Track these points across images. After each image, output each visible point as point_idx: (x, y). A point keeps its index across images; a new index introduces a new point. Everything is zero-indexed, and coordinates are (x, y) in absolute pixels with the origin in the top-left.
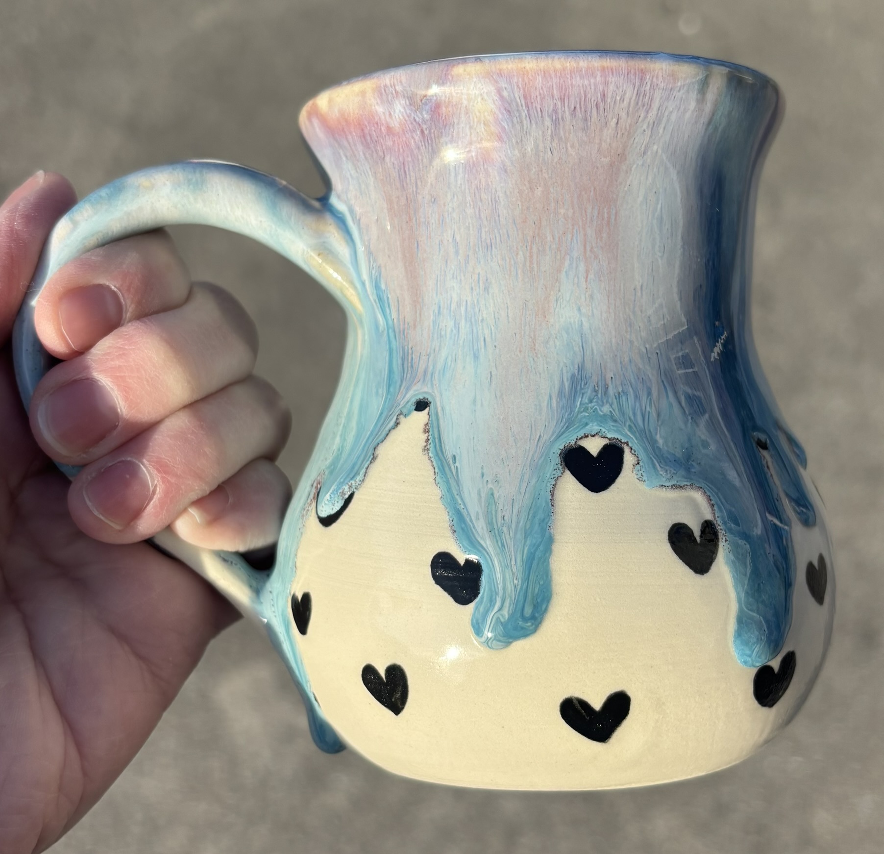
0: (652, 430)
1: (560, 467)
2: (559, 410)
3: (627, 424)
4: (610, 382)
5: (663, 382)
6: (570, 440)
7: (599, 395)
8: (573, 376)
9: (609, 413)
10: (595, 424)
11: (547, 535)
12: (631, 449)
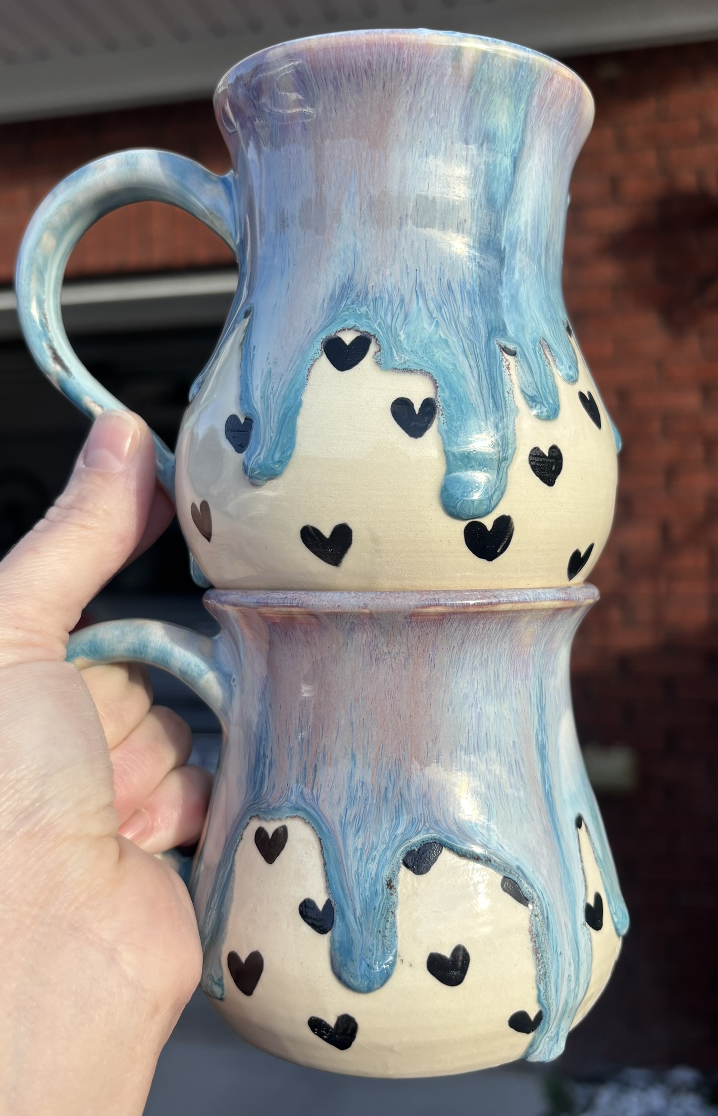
0: (397, 327)
1: (320, 352)
2: (328, 310)
3: (378, 321)
4: (371, 290)
5: (416, 291)
6: (331, 332)
7: (360, 299)
8: (343, 285)
9: (365, 313)
10: (353, 320)
11: (298, 400)
12: (377, 340)
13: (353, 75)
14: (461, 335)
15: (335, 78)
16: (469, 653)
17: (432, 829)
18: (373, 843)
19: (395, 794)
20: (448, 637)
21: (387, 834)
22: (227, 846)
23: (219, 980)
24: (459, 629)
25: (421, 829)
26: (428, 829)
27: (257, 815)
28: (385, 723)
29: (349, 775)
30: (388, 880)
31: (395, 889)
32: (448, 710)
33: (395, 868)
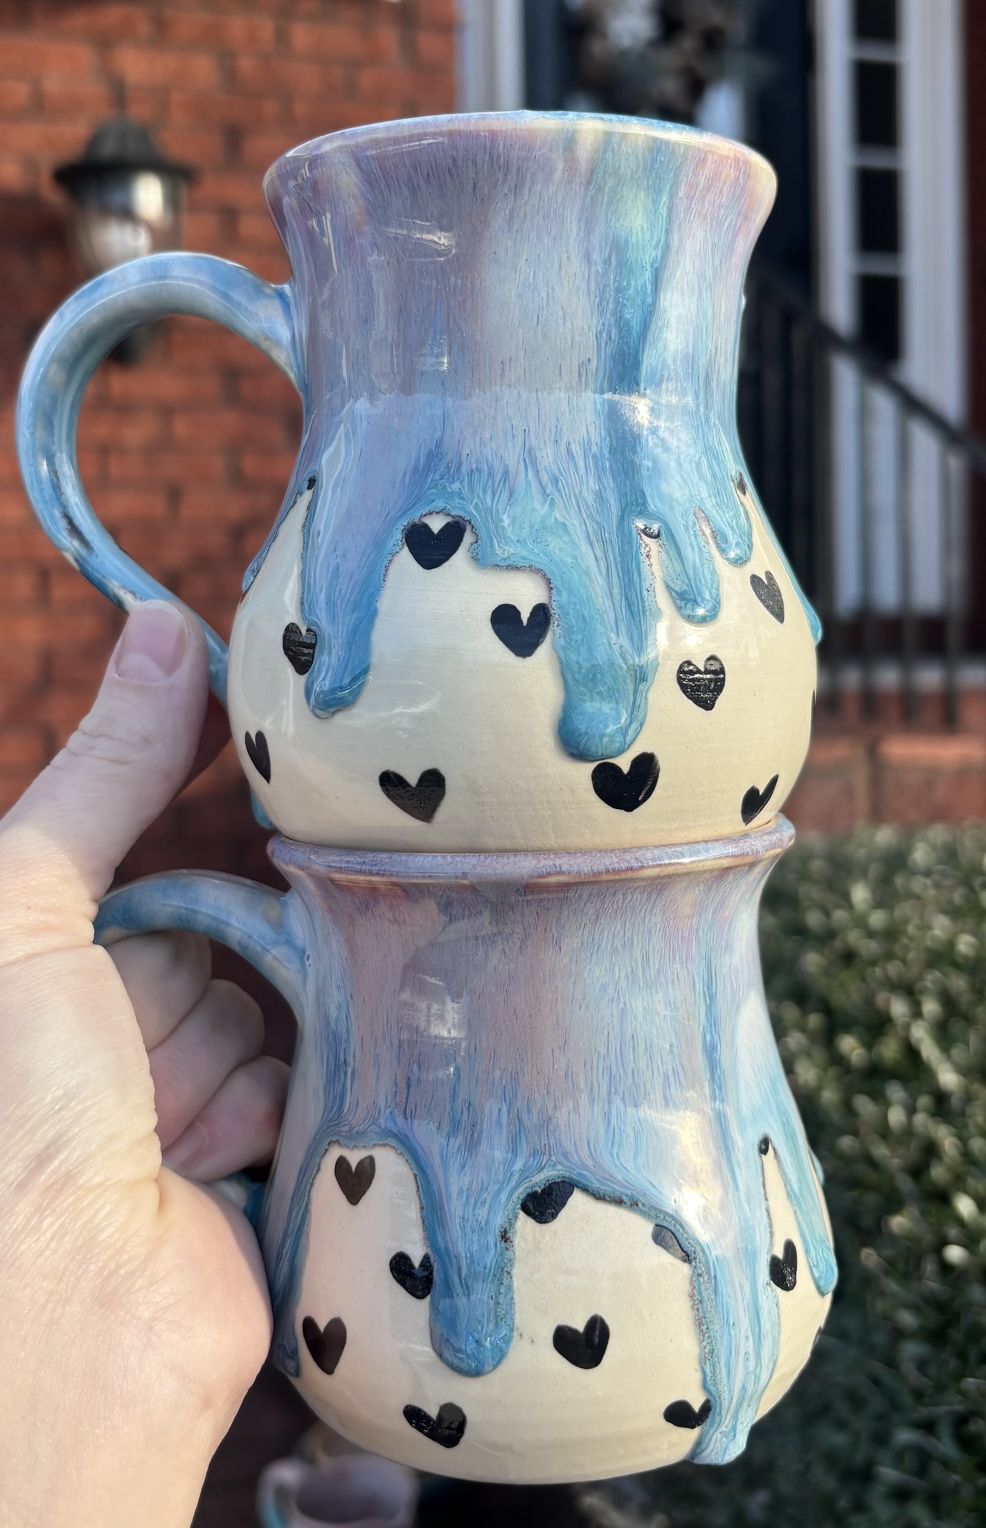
0: (500, 509)
1: (400, 543)
2: (410, 487)
3: (474, 502)
4: (465, 460)
5: (525, 460)
6: (414, 517)
7: (452, 472)
8: (430, 452)
9: (458, 490)
10: (442, 500)
11: (372, 609)
12: (473, 527)
13: (433, 174)
14: (585, 516)
15: (410, 179)
16: (607, 931)
17: (560, 1163)
18: (483, 1183)
19: (511, 1118)
20: (576, 913)
21: (501, 1170)
22: (300, 1178)
23: (292, 1352)
24: (590, 901)
25: (546, 1164)
26: (554, 1165)
27: (337, 1141)
28: (497, 1024)
29: (452, 1092)
30: (502, 1230)
31: (511, 1242)
32: (580, 1006)
33: (511, 1215)
